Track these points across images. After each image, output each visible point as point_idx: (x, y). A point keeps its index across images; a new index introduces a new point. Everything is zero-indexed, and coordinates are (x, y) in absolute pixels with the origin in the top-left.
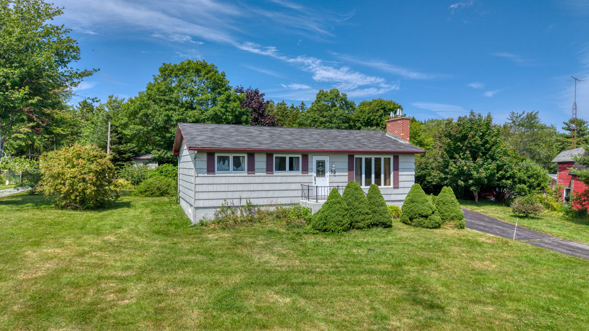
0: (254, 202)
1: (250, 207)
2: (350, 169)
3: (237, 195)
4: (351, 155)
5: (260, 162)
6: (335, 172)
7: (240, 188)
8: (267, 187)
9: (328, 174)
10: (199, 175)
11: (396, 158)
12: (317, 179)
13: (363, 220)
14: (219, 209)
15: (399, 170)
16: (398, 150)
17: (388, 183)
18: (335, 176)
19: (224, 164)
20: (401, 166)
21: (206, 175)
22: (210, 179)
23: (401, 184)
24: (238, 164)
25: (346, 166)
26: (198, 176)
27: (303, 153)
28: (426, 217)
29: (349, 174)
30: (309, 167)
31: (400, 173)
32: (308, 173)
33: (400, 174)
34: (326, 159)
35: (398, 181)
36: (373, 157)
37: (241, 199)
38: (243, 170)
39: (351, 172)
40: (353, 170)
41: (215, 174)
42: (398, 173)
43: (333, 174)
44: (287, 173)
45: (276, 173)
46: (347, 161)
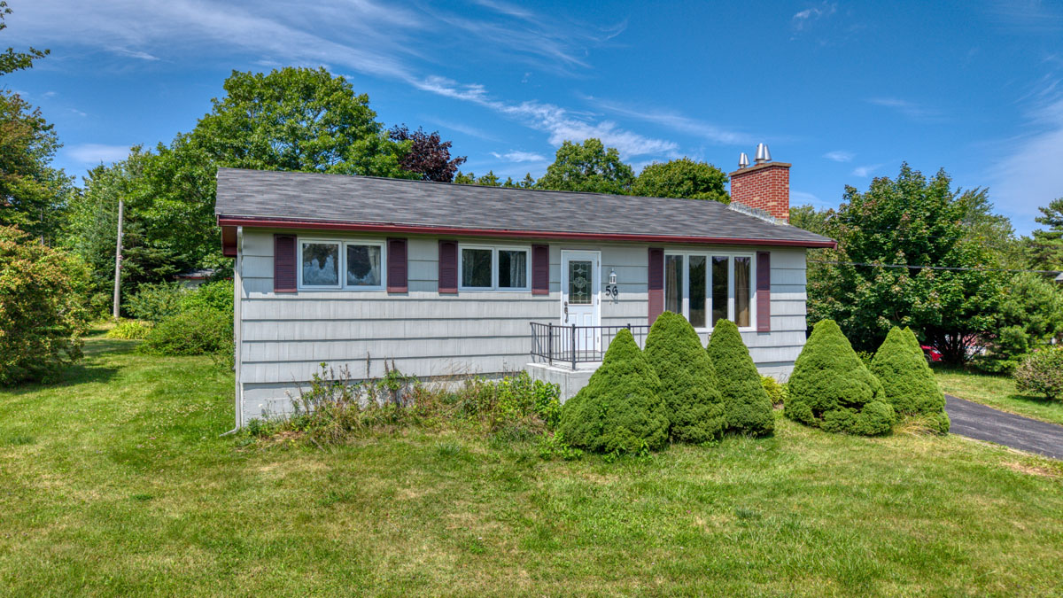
0: (406, 369)
1: (395, 381)
2: (654, 283)
3: (359, 350)
4: (655, 249)
5: (423, 261)
6: (616, 292)
7: (366, 330)
8: (440, 329)
9: (598, 296)
10: (252, 295)
11: (764, 259)
12: (571, 308)
13: (703, 418)
14: (308, 390)
15: (771, 287)
16: (769, 238)
17: (743, 320)
18: (616, 301)
19: (322, 266)
20: (775, 277)
21: (271, 295)
22: (283, 306)
23: (775, 324)
24: (360, 268)
25: (643, 276)
26: (248, 299)
27: (535, 242)
28: (858, 406)
29: (650, 296)
30: (551, 279)
31: (773, 296)
32: (547, 294)
33: (771, 299)
34: (594, 257)
35: (769, 316)
36: (709, 255)
37: (369, 360)
38: (375, 282)
39: (656, 292)
40: (662, 288)
41: (296, 293)
42: (769, 297)
43: (610, 298)
44: (495, 292)
45: (465, 293)
46: (646, 263)
